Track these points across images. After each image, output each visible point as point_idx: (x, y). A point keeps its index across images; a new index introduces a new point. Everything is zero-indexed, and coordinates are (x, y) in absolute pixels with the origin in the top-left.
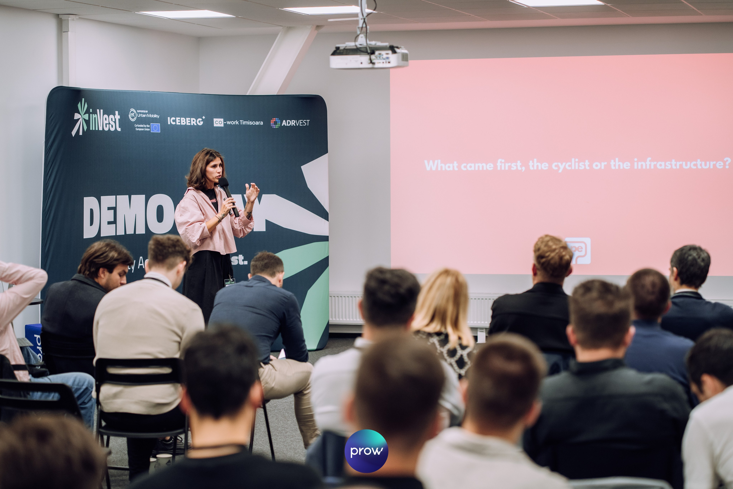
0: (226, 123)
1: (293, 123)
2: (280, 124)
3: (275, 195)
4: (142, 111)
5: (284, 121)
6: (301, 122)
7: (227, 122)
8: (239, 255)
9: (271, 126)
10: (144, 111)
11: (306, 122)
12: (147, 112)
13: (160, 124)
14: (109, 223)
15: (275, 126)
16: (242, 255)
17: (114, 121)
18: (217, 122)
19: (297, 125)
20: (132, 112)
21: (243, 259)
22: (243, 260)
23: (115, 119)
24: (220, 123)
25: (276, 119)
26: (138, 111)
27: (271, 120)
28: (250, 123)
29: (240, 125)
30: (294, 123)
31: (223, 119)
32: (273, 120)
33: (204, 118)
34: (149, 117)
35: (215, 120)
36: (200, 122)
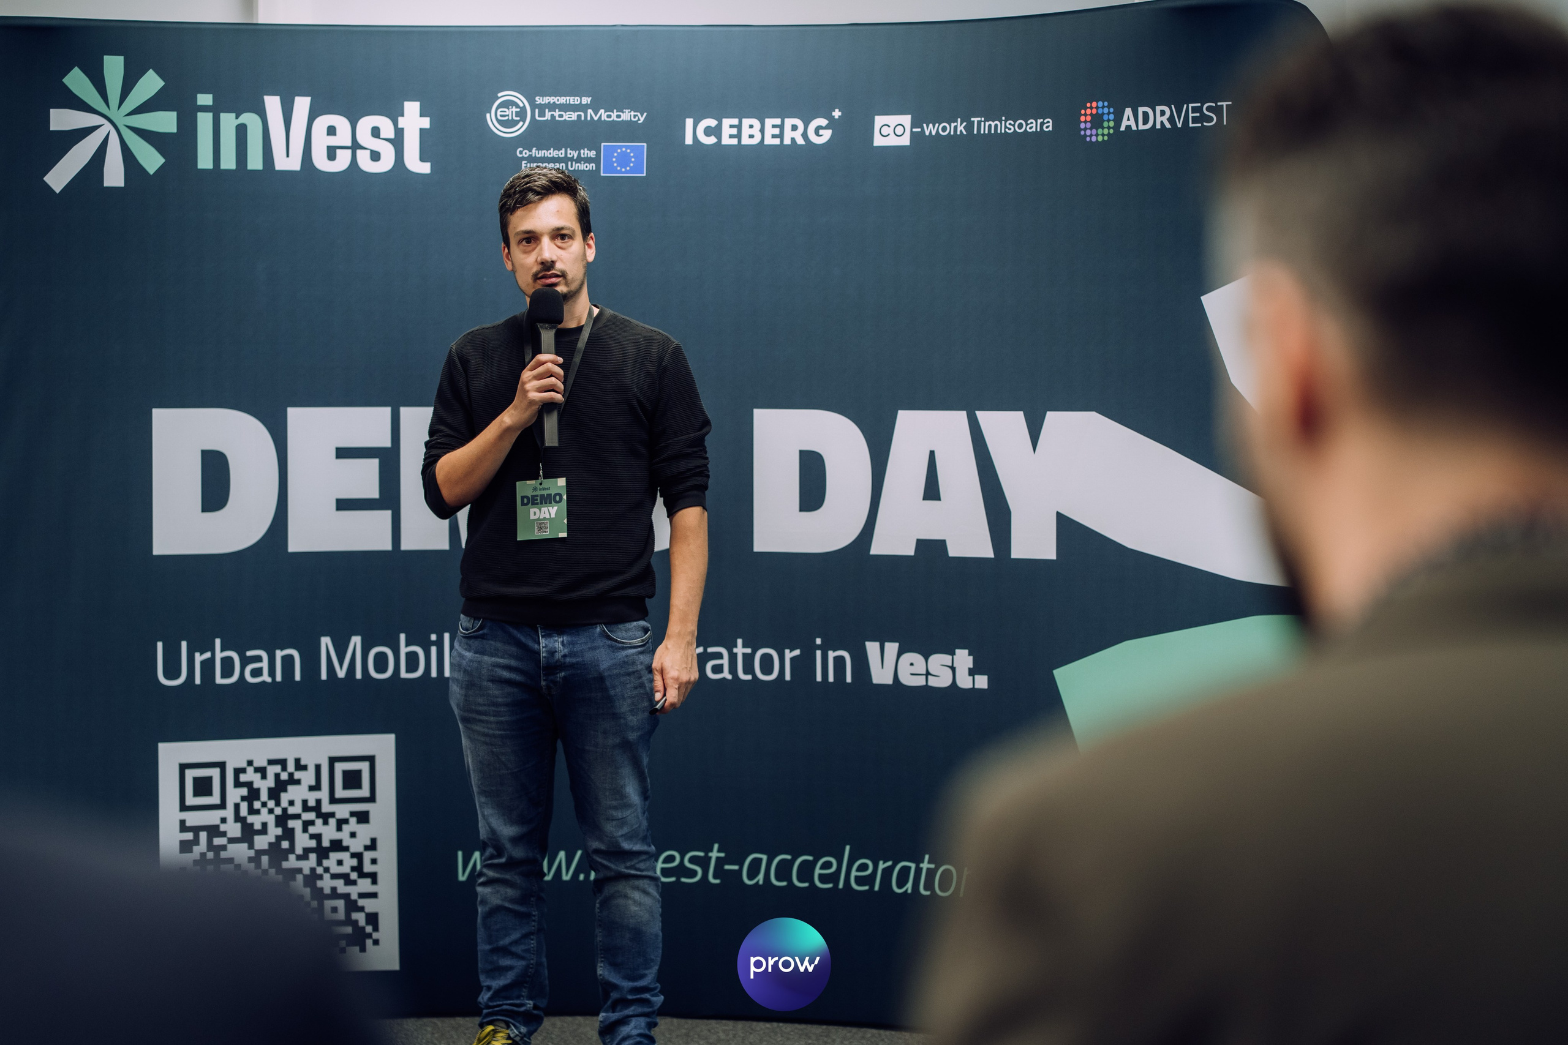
0: (919, 130)
1: (1160, 116)
2: (1112, 124)
3: (1093, 416)
4: (562, 100)
5: (1128, 112)
6: (1194, 110)
7: (925, 125)
8: (958, 651)
9: (1082, 133)
10: (574, 100)
11: (1217, 111)
12: (586, 100)
13: (645, 144)
14: (344, 505)
15: (1097, 135)
16: (966, 652)
17: (392, 135)
18: (885, 131)
19: (1179, 126)
20: (507, 104)
21: (971, 666)
22: (972, 672)
23: (399, 132)
24: (899, 130)
25: (1100, 104)
26: (539, 100)
27: (1083, 112)
28: (1006, 127)
29: (970, 136)
30: (1165, 119)
31: (909, 117)
32: (1088, 111)
33: (837, 117)
34: (596, 118)
35: (879, 120)
36: (821, 132)
